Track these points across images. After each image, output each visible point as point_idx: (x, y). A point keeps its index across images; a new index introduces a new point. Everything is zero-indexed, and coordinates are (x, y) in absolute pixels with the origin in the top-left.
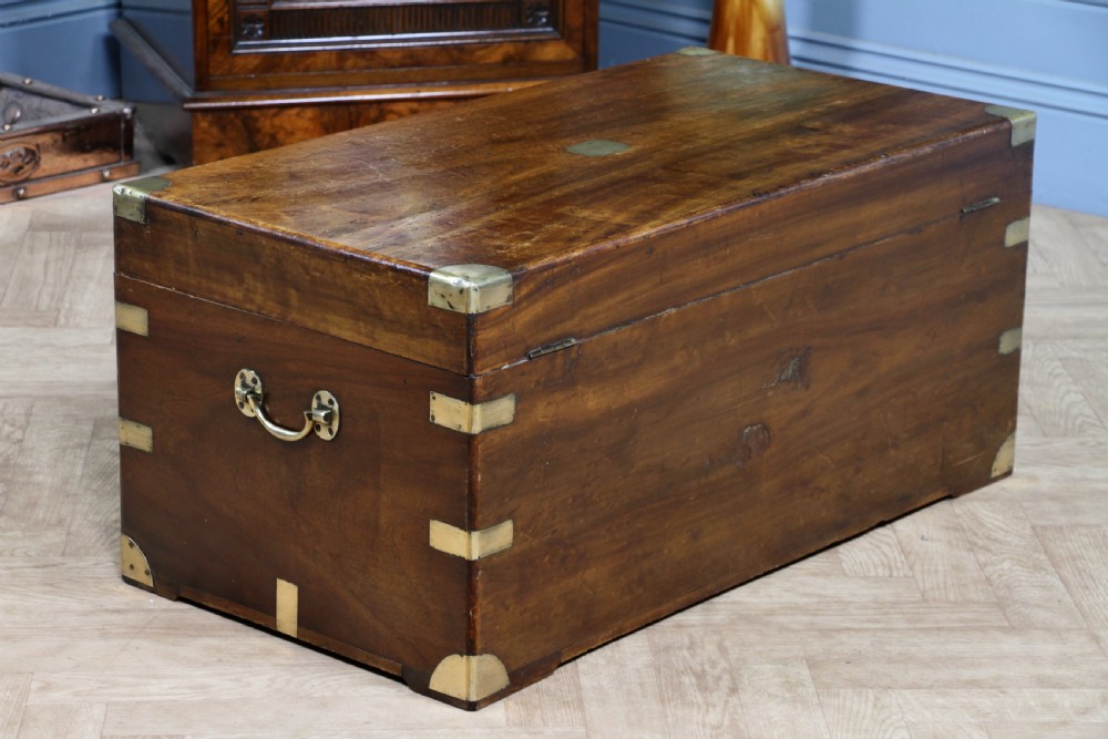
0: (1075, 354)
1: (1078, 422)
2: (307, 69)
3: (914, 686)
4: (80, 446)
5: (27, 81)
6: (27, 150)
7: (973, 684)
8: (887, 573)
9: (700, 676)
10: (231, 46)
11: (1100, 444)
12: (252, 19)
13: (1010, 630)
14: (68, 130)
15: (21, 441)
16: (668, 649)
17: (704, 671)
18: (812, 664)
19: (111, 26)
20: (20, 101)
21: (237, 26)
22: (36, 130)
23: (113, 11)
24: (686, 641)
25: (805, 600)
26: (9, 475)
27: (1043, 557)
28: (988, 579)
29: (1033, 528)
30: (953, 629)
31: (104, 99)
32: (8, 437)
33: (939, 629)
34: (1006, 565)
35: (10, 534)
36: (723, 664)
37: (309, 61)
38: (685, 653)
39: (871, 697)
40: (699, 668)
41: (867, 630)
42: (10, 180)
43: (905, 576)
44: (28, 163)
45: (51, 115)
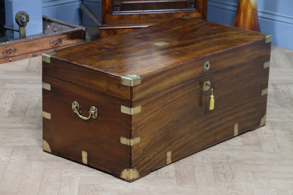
2: (131, 19)
5: (59, 21)
6: (59, 39)
9: (225, 175)
10: (111, 13)
12: (117, 6)
14: (69, 34)
17: (226, 173)
18: (253, 172)
19: (80, 6)
20: (57, 26)
21: (113, 8)
22: (61, 34)
23: (80, 2)
24: (222, 166)
31: (78, 26)
37: (131, 17)
38: (221, 169)
39: (267, 181)
40: (225, 173)
42: (54, 47)
44: (59, 42)
45: (65, 30)
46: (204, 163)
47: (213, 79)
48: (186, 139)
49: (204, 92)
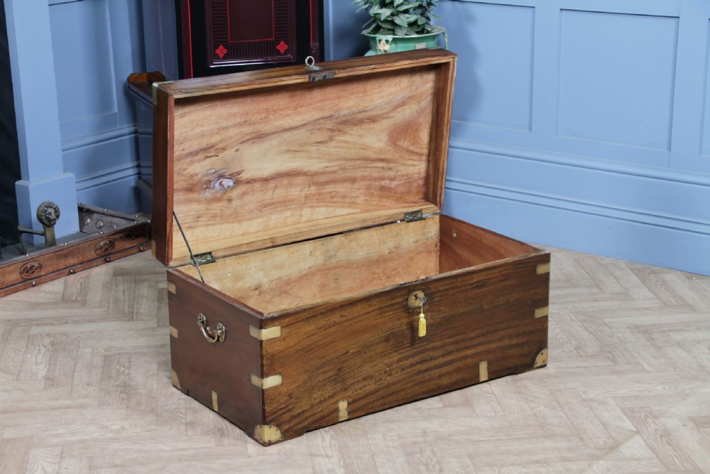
0: (555, 311)
1: (561, 342)
3: (513, 465)
4: (154, 375)
6: (109, 241)
7: (537, 462)
8: (494, 414)
9: (427, 465)
11: (571, 351)
13: (547, 437)
15: (129, 374)
16: (411, 453)
18: (470, 457)
19: (136, 183)
20: (103, 219)
23: (136, 176)
24: (418, 450)
25: (464, 429)
26: (127, 390)
27: (555, 403)
28: (535, 415)
29: (550, 390)
30: (524, 438)
31: (139, 217)
32: (123, 373)
33: (519, 438)
34: (542, 408)
35: (133, 417)
36: (435, 459)
38: (419, 455)
40: (425, 462)
41: (490, 440)
42: (103, 254)
43: (502, 415)
45: (117, 225)
46: (388, 447)
47: (429, 288)
48: (376, 381)
49: (411, 308)
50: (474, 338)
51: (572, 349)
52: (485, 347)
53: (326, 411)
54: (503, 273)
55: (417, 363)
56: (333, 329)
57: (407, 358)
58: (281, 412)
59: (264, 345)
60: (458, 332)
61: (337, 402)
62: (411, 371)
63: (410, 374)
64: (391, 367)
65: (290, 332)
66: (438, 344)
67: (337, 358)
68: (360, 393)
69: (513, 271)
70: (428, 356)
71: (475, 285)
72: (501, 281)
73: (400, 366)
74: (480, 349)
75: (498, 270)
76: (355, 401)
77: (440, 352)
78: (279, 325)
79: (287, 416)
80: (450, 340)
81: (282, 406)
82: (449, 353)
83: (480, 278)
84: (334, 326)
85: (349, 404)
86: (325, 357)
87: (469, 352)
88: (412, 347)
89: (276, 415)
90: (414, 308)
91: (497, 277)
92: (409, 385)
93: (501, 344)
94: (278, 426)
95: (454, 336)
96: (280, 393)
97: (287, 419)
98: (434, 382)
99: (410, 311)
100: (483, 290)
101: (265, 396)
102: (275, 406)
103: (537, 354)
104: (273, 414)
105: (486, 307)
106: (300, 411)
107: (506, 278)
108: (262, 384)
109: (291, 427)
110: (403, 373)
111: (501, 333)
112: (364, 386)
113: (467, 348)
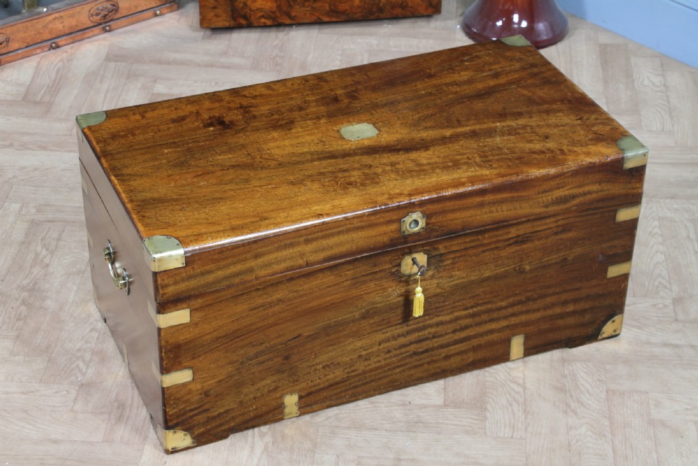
1: (656, 283)
4: (79, 273)
8: (511, 434)
15: (48, 266)
25: (456, 460)
26: (32, 300)
27: (607, 423)
28: (569, 445)
29: (607, 391)
32: (42, 261)
34: (583, 430)
35: (16, 359)
43: (521, 437)
47: (436, 249)
48: (345, 369)
49: (404, 276)
50: (506, 308)
51: (668, 302)
52: (523, 318)
53: (264, 409)
54: (560, 223)
55: (411, 343)
56: (276, 308)
57: (395, 338)
58: (192, 414)
59: (162, 334)
60: (481, 302)
61: (282, 397)
62: (401, 354)
63: (401, 357)
64: (371, 350)
65: (205, 315)
66: (447, 318)
67: (282, 344)
68: (319, 384)
69: (577, 219)
70: (429, 333)
71: (511, 241)
72: (556, 233)
73: (384, 348)
74: (513, 320)
75: (553, 219)
76: (309, 394)
77: (450, 327)
78: (187, 308)
79: (201, 418)
80: (467, 312)
81: (192, 407)
82: (463, 329)
83: (521, 232)
84: (278, 304)
85: (300, 398)
86: (261, 344)
87: (493, 326)
88: (404, 325)
89: (183, 417)
90: (410, 276)
91: (550, 228)
92: (398, 370)
93: (550, 312)
94: (188, 430)
95: (472, 307)
96: (190, 392)
97: (201, 421)
98: (438, 365)
99: (403, 279)
100: (524, 246)
101: (166, 396)
102: (181, 407)
103: (605, 322)
104: (178, 417)
105: (528, 268)
106: (222, 410)
107: (565, 229)
108: (161, 382)
109: (208, 431)
110: (388, 355)
111: (549, 300)
112: (325, 376)
113: (491, 320)
